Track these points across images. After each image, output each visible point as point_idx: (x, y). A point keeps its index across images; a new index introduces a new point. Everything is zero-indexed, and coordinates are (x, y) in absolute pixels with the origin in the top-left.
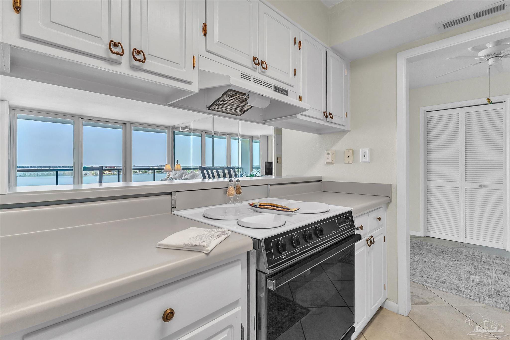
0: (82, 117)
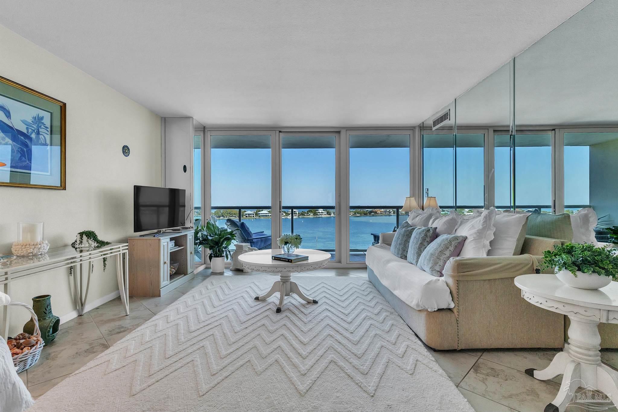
0: (280, 130)
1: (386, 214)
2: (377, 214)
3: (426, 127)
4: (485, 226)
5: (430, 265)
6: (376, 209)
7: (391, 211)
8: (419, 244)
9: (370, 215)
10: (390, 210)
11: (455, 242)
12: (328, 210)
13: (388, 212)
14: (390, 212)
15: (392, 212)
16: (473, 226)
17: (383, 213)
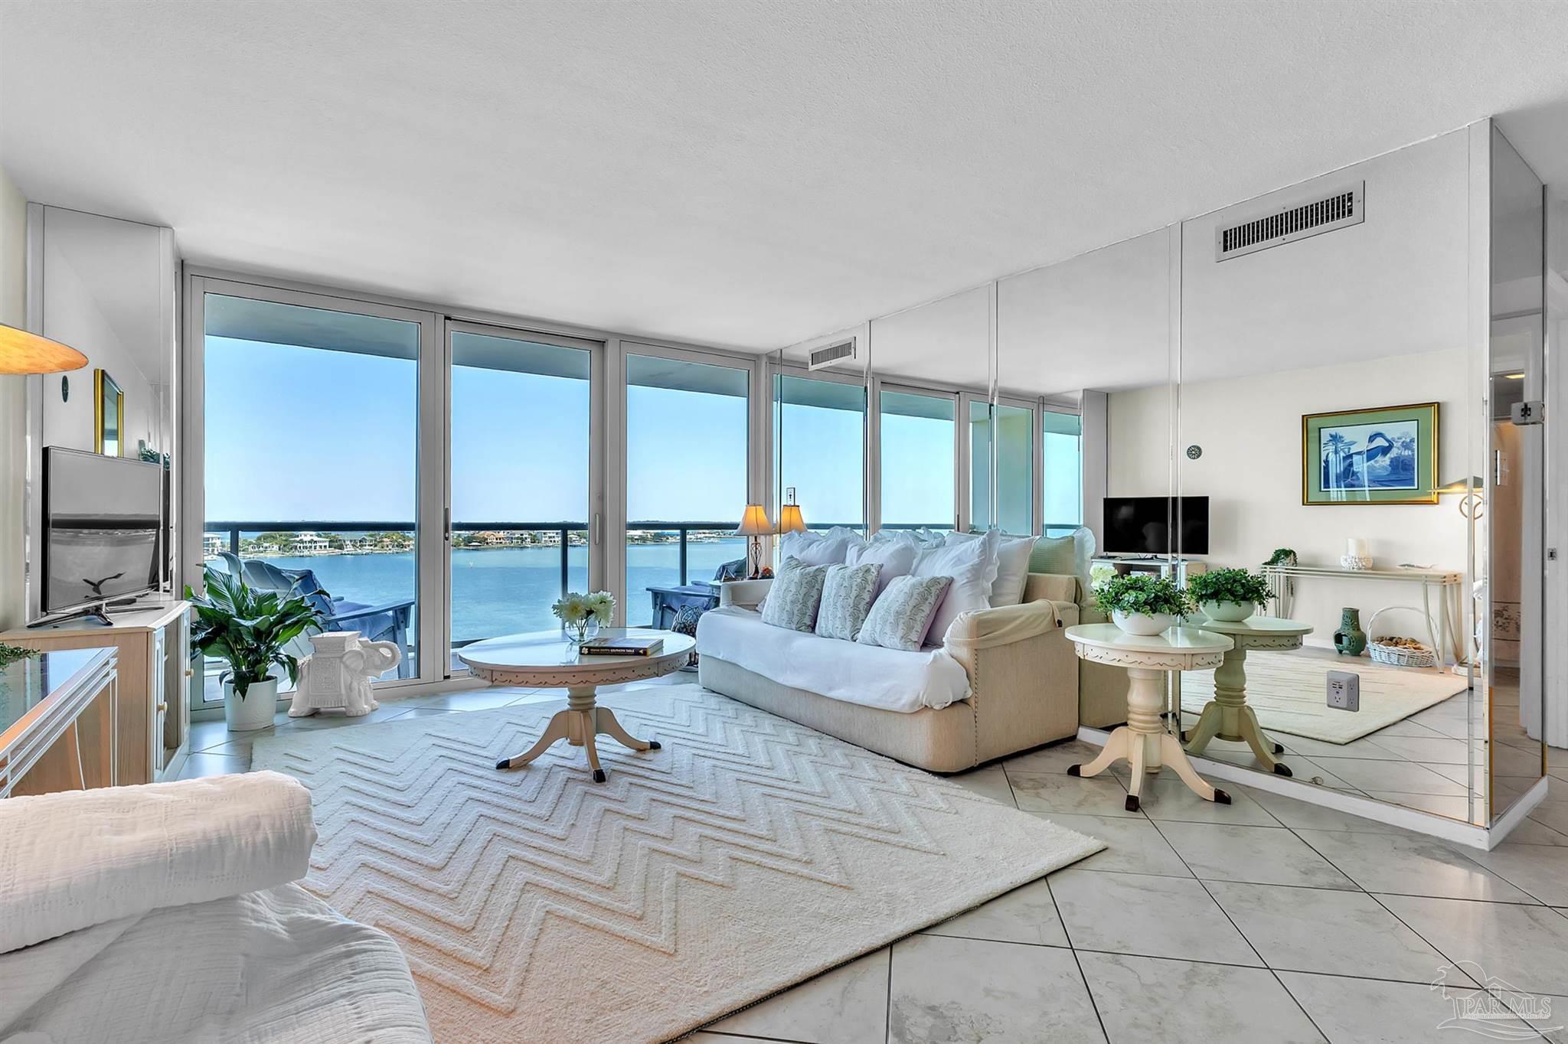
0: (448, 313)
1: (512, 545)
2: (487, 543)
3: (788, 361)
4: (983, 557)
5: (900, 633)
6: (483, 532)
7: (524, 536)
8: (853, 598)
9: (468, 548)
10: (522, 535)
11: (936, 587)
12: (333, 533)
13: (518, 538)
14: (523, 540)
15: (529, 540)
16: (959, 559)
17: (504, 542)
